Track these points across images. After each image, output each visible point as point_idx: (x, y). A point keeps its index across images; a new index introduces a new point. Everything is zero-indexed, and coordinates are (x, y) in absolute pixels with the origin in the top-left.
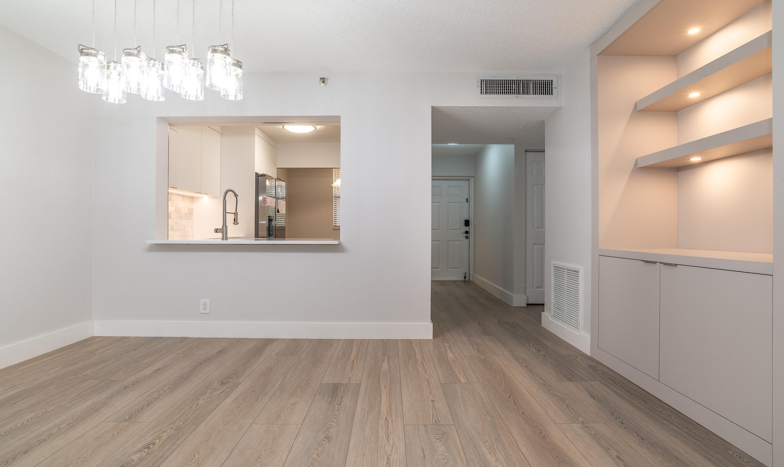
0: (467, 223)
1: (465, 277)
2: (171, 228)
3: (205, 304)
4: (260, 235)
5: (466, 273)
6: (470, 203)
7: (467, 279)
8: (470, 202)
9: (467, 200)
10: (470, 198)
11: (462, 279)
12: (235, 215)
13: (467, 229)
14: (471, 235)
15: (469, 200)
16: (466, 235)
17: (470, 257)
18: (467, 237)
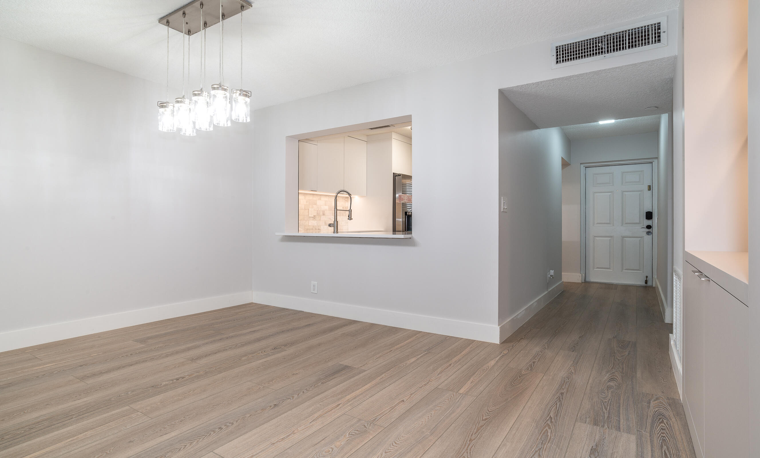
0: (649, 215)
1: (646, 282)
2: (325, 223)
3: (314, 286)
4: (397, 229)
5: (647, 277)
6: (653, 191)
7: (649, 283)
8: (654, 189)
9: (650, 188)
10: (653, 185)
11: (642, 284)
12: (349, 212)
13: (649, 222)
14: (655, 230)
15: (652, 188)
16: (648, 230)
17: (654, 258)
18: (648, 233)
